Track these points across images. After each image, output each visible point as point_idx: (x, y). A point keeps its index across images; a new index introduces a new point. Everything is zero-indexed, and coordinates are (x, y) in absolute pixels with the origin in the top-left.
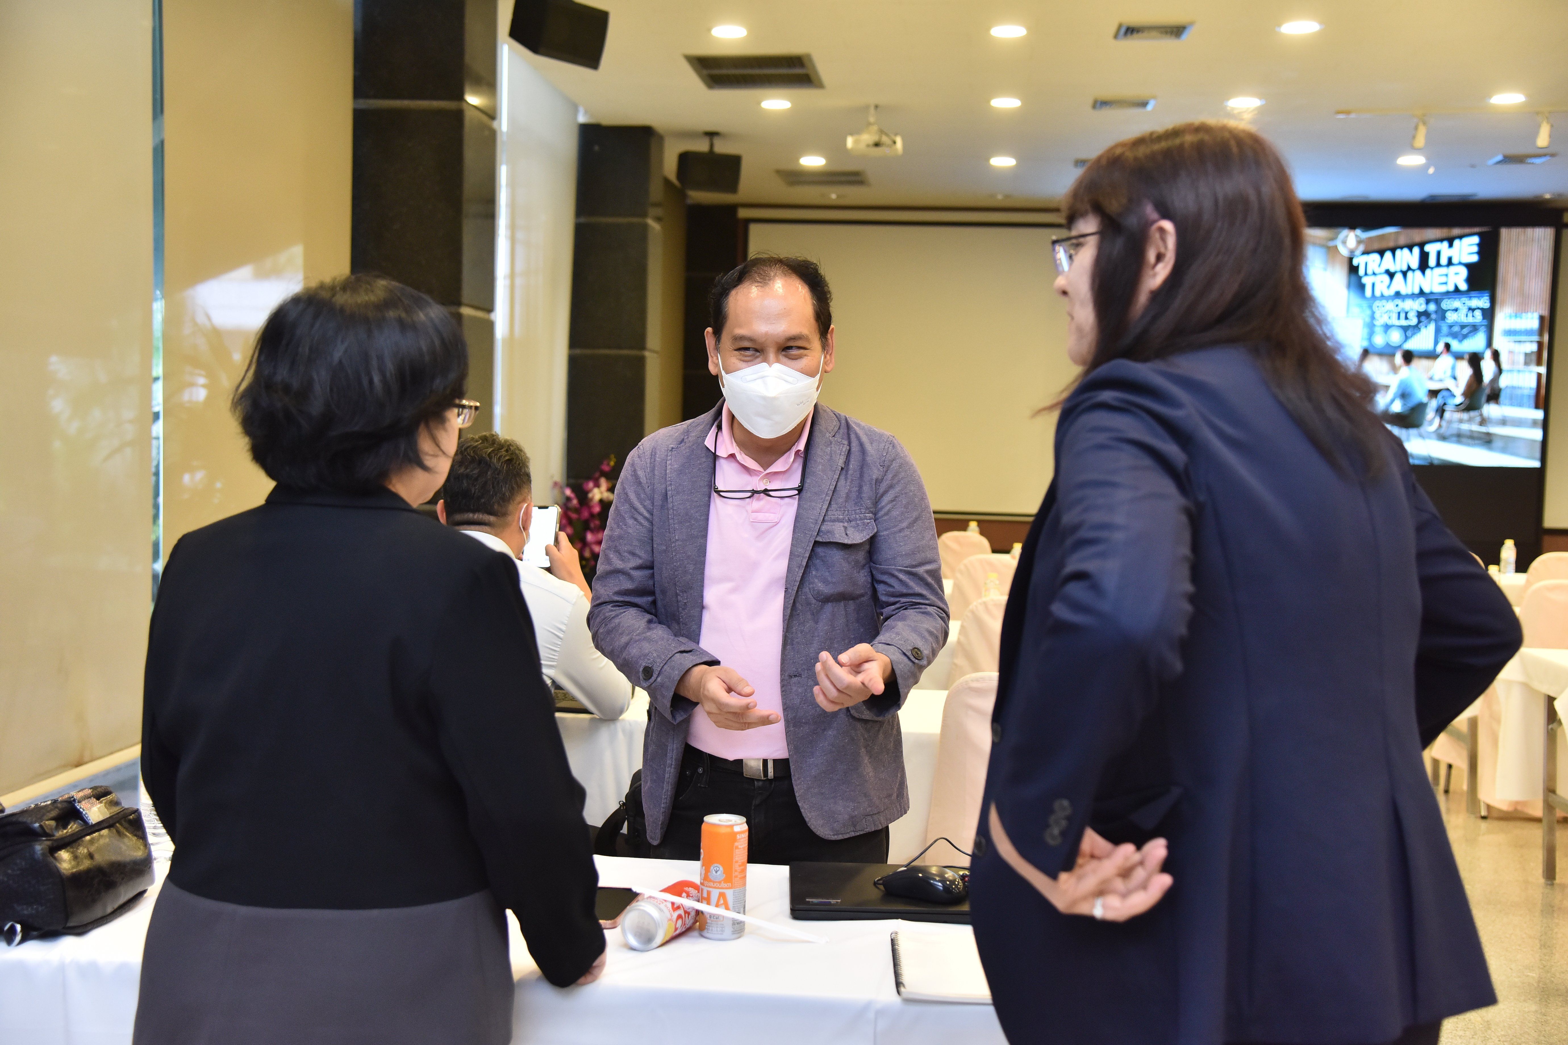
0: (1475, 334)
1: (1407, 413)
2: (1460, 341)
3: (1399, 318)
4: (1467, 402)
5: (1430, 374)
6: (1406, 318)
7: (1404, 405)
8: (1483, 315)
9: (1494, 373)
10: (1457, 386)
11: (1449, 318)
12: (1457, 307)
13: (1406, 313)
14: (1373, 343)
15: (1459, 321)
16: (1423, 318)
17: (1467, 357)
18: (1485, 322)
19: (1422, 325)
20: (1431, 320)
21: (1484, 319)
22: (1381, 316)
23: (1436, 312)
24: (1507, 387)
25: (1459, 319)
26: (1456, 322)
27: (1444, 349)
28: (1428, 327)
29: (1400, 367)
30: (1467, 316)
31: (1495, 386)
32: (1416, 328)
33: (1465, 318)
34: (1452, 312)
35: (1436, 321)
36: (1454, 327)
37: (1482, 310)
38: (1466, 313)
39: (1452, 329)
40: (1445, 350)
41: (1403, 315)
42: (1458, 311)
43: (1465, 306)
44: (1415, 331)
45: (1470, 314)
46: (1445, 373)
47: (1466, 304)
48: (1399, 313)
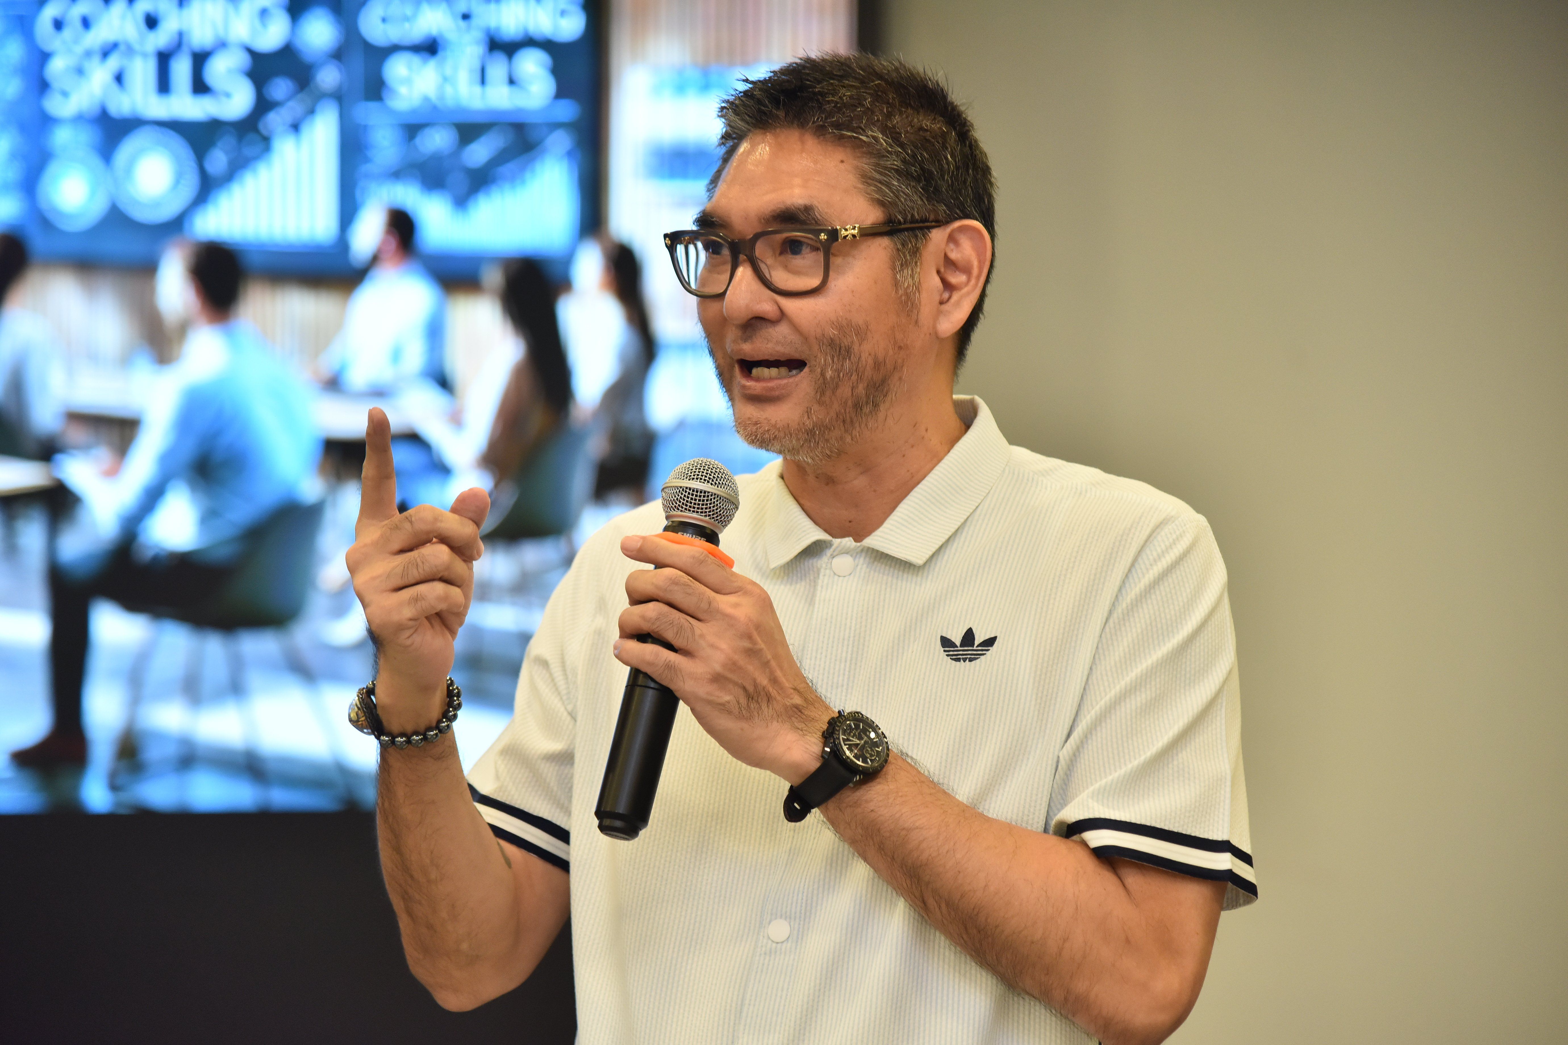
0: (523, 169)
1: (224, 553)
2: (461, 202)
3: (164, 85)
4: (508, 498)
5: (328, 362)
6: (200, 87)
7: (208, 517)
8: (557, 71)
9: (623, 358)
10: (456, 420)
11: (403, 90)
12: (434, 32)
13: (200, 59)
14: (43, 205)
15: (450, 102)
16: (280, 88)
17: (493, 277)
18: (567, 110)
19: (275, 120)
20: (321, 96)
21: (561, 93)
22: (80, 71)
23: (338, 55)
24: (681, 425)
25: (449, 90)
26: (435, 108)
27: (384, 242)
28: (305, 130)
29: (183, 329)
30: (483, 81)
31: (629, 417)
32: (252, 136)
33: (478, 89)
34: (415, 60)
35: (339, 97)
36: (427, 132)
37: (548, 45)
38: (477, 65)
39: (418, 140)
40: (393, 244)
41: (182, 69)
42: (441, 54)
43: (469, 28)
44: (248, 151)
45: (498, 69)
46: (396, 355)
47: (475, 21)
48: (164, 59)
